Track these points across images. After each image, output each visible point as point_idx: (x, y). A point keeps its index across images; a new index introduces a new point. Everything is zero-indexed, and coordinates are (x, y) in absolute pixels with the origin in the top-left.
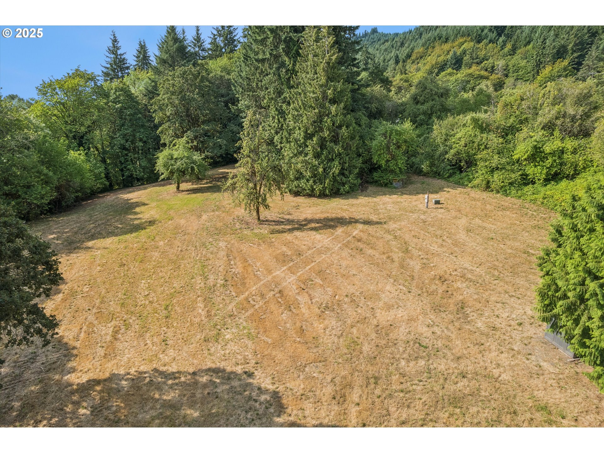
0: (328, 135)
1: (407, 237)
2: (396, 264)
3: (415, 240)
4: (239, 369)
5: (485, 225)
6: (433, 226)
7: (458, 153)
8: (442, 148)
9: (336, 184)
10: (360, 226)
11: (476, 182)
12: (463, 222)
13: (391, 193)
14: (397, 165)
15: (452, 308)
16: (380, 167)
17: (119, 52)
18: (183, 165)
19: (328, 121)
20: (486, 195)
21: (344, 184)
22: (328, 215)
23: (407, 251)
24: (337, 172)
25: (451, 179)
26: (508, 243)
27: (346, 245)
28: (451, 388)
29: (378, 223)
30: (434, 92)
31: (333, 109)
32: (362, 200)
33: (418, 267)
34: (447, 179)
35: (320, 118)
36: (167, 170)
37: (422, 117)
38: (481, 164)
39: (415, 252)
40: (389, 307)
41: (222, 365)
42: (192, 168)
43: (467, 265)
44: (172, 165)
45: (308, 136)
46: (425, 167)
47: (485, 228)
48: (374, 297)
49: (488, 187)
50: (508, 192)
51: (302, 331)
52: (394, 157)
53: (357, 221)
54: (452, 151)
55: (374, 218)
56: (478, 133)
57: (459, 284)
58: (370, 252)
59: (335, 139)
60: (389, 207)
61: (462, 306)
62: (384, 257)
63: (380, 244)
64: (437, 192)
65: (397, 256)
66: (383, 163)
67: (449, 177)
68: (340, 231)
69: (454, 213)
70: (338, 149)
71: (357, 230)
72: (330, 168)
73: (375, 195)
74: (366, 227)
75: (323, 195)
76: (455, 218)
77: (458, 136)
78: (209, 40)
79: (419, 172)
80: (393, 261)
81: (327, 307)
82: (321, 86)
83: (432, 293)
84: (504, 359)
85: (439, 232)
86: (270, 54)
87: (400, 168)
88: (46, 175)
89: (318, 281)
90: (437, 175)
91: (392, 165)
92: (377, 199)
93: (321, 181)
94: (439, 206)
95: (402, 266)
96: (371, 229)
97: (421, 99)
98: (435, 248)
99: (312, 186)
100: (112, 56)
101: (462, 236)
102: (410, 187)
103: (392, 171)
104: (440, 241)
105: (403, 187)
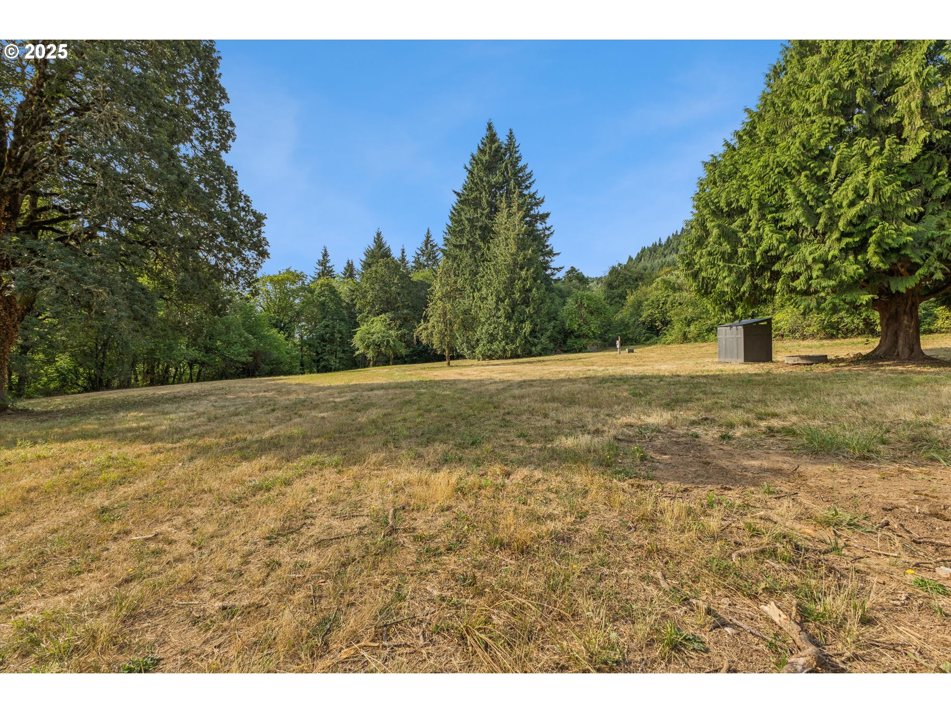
0: (519, 297)
7: (652, 314)
9: (528, 346)
14: (590, 329)
16: (572, 332)
17: (328, 265)
18: (379, 338)
19: (518, 285)
20: (684, 346)
21: (536, 345)
30: (628, 277)
31: (523, 273)
36: (363, 343)
38: (676, 319)
42: (388, 342)
44: (369, 339)
45: (500, 300)
50: (706, 337)
52: (586, 322)
59: (526, 301)
66: (576, 327)
67: (645, 340)
70: (529, 310)
72: (522, 328)
75: (515, 356)
78: (413, 259)
82: (512, 255)
86: (467, 240)
87: (593, 332)
88: (246, 338)
91: (585, 329)
93: (513, 342)
97: (615, 284)
99: (504, 347)
100: (321, 268)
103: (585, 336)
105: (598, 351)
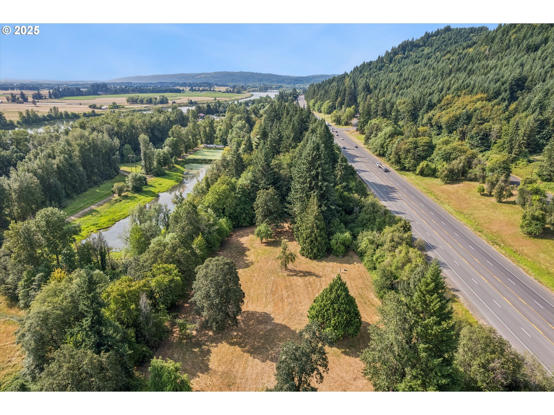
13: (336, 261)
29: (320, 277)
32: (323, 264)
52: (339, 247)
53: (314, 275)
60: (329, 269)
63: (315, 286)
64: (350, 264)
73: (329, 261)
79: (353, 250)
91: (338, 249)
92: (328, 264)
94: (345, 272)
102: (345, 258)
105: (342, 258)
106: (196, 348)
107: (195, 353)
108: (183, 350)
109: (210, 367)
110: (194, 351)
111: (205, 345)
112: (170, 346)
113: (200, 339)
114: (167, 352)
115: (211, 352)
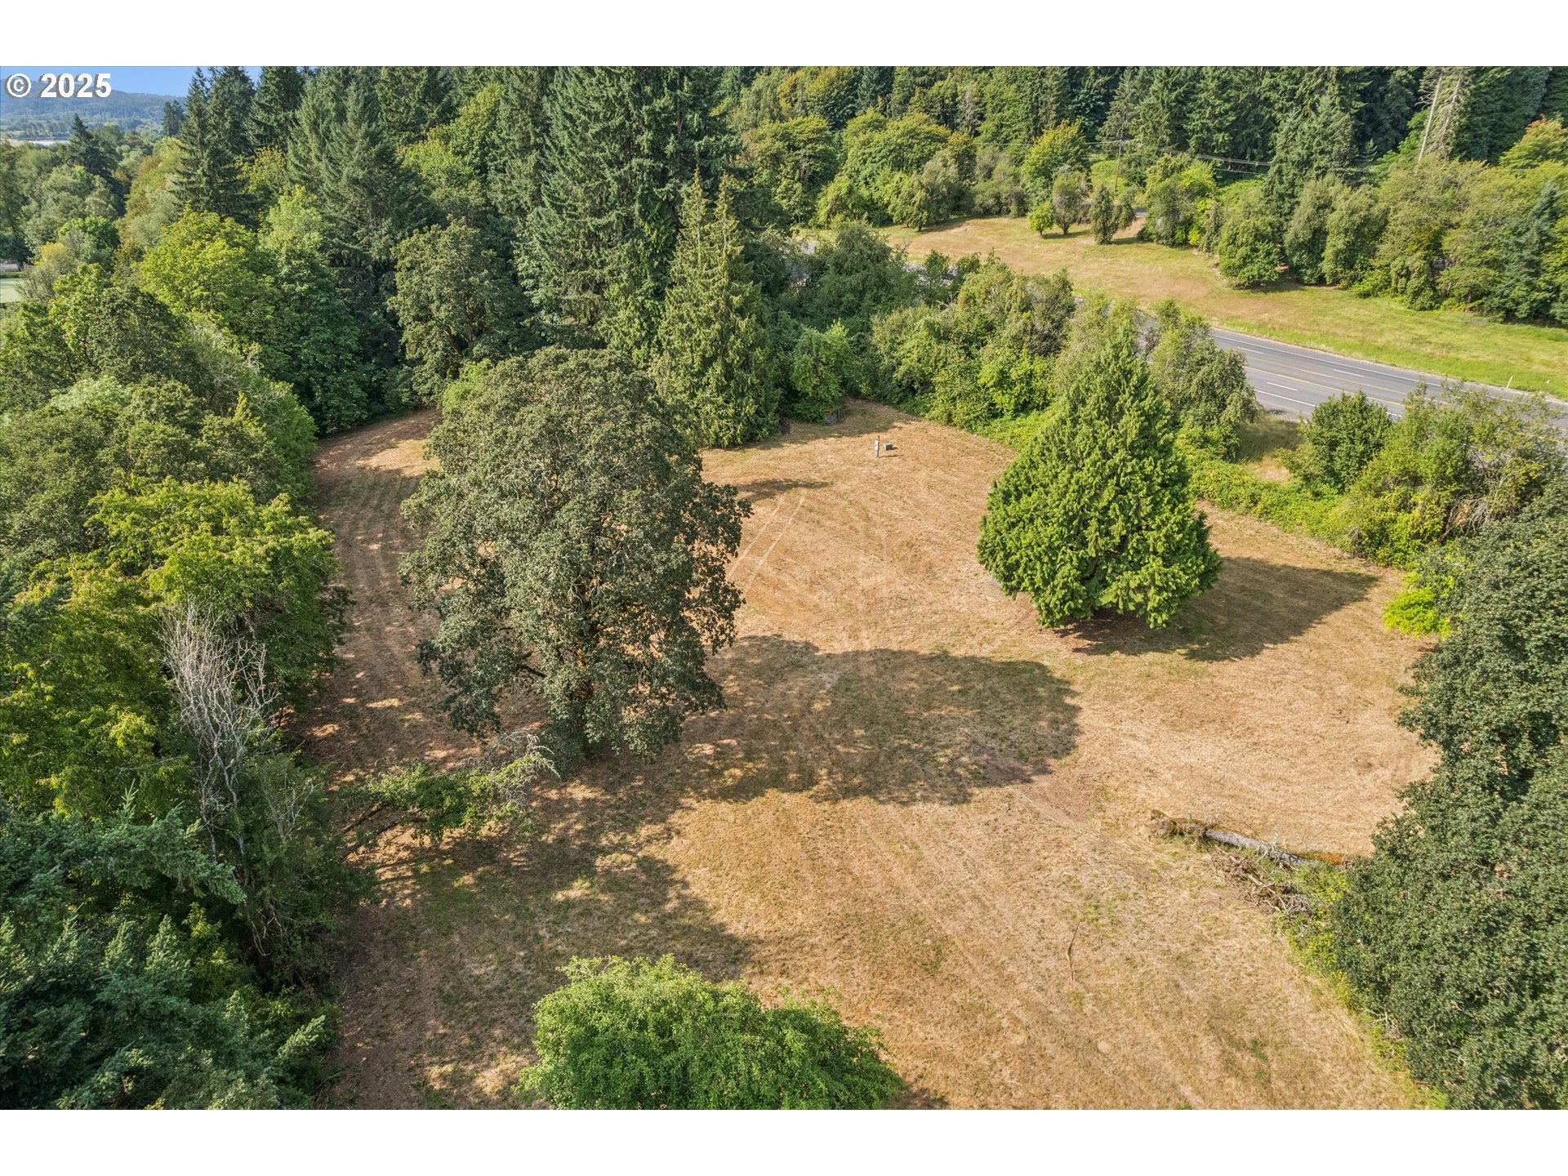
0: (736, 360)
1: (864, 500)
2: (862, 534)
3: (874, 504)
4: (768, 634)
5: (948, 477)
6: (890, 484)
7: (909, 372)
8: (886, 361)
9: (751, 429)
10: (804, 491)
11: (934, 413)
12: (923, 475)
13: (826, 435)
14: (828, 391)
15: (922, 569)
16: (805, 396)
20: (948, 432)
21: (761, 428)
22: (755, 477)
23: (868, 519)
24: (752, 411)
25: (902, 406)
26: (971, 499)
27: (799, 517)
28: (927, 621)
29: (823, 485)
31: (743, 324)
32: (789, 450)
33: (884, 535)
34: (897, 406)
35: (723, 335)
37: (850, 297)
38: (940, 389)
39: (877, 518)
40: (869, 575)
41: (753, 633)
43: (931, 528)
45: (707, 362)
46: (864, 389)
47: (947, 482)
48: (852, 567)
49: (949, 420)
50: (974, 428)
51: (801, 604)
52: (823, 381)
53: (796, 485)
54: (902, 369)
55: (816, 477)
56: (933, 341)
57: (925, 548)
58: (828, 523)
59: (745, 366)
60: (830, 457)
61: (930, 566)
62: (846, 528)
63: (836, 512)
64: (885, 429)
65: (860, 525)
66: (809, 390)
67: (898, 403)
68: (781, 499)
69: (911, 463)
70: (751, 379)
71: (802, 496)
73: (803, 439)
74: (811, 491)
76: (914, 470)
77: (908, 345)
79: (856, 394)
80: (857, 532)
81: (812, 582)
83: (903, 559)
84: (963, 600)
85: (898, 492)
87: (832, 395)
89: (789, 560)
90: (882, 399)
91: (821, 391)
92: (809, 447)
94: (892, 452)
95: (868, 536)
96: (819, 493)
98: (896, 512)
101: (923, 495)
102: (848, 421)
103: (822, 401)
104: (900, 503)
105: (839, 422)
106: (565, 885)
107: (587, 909)
108: (493, 924)
109: (736, 929)
110: (569, 904)
111: (604, 852)
112: (398, 940)
113: (549, 838)
114: (409, 972)
115: (673, 870)
